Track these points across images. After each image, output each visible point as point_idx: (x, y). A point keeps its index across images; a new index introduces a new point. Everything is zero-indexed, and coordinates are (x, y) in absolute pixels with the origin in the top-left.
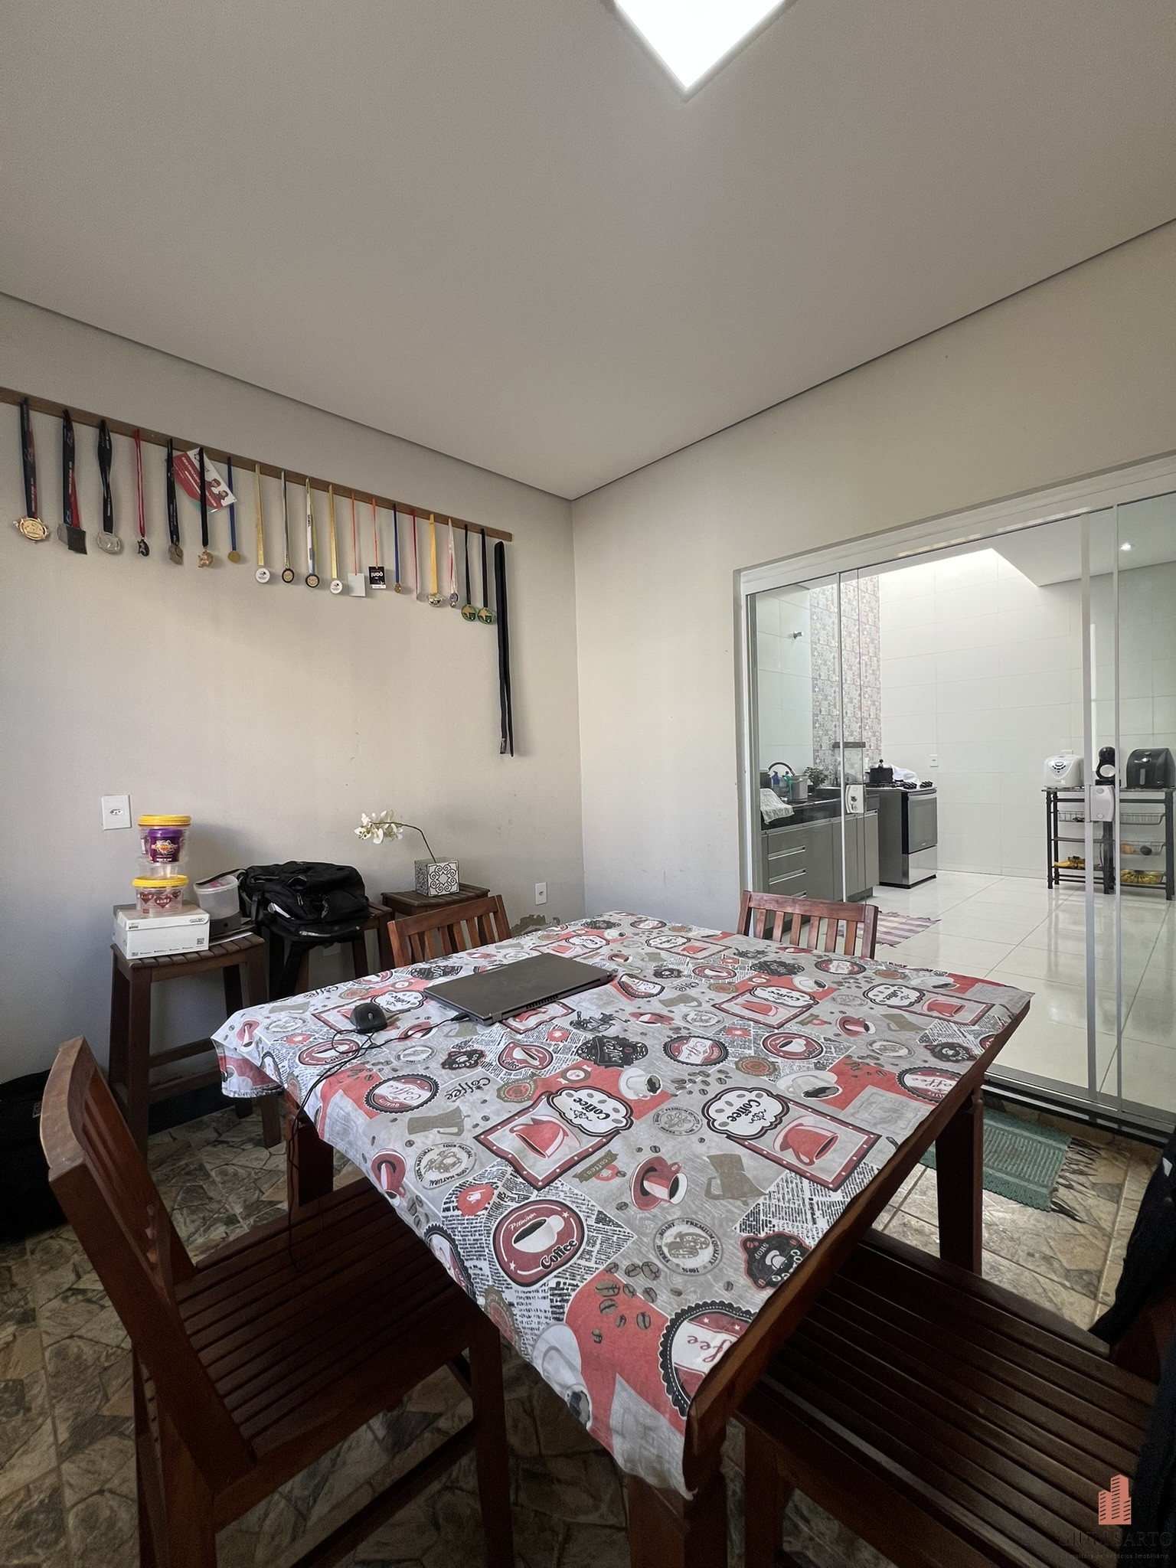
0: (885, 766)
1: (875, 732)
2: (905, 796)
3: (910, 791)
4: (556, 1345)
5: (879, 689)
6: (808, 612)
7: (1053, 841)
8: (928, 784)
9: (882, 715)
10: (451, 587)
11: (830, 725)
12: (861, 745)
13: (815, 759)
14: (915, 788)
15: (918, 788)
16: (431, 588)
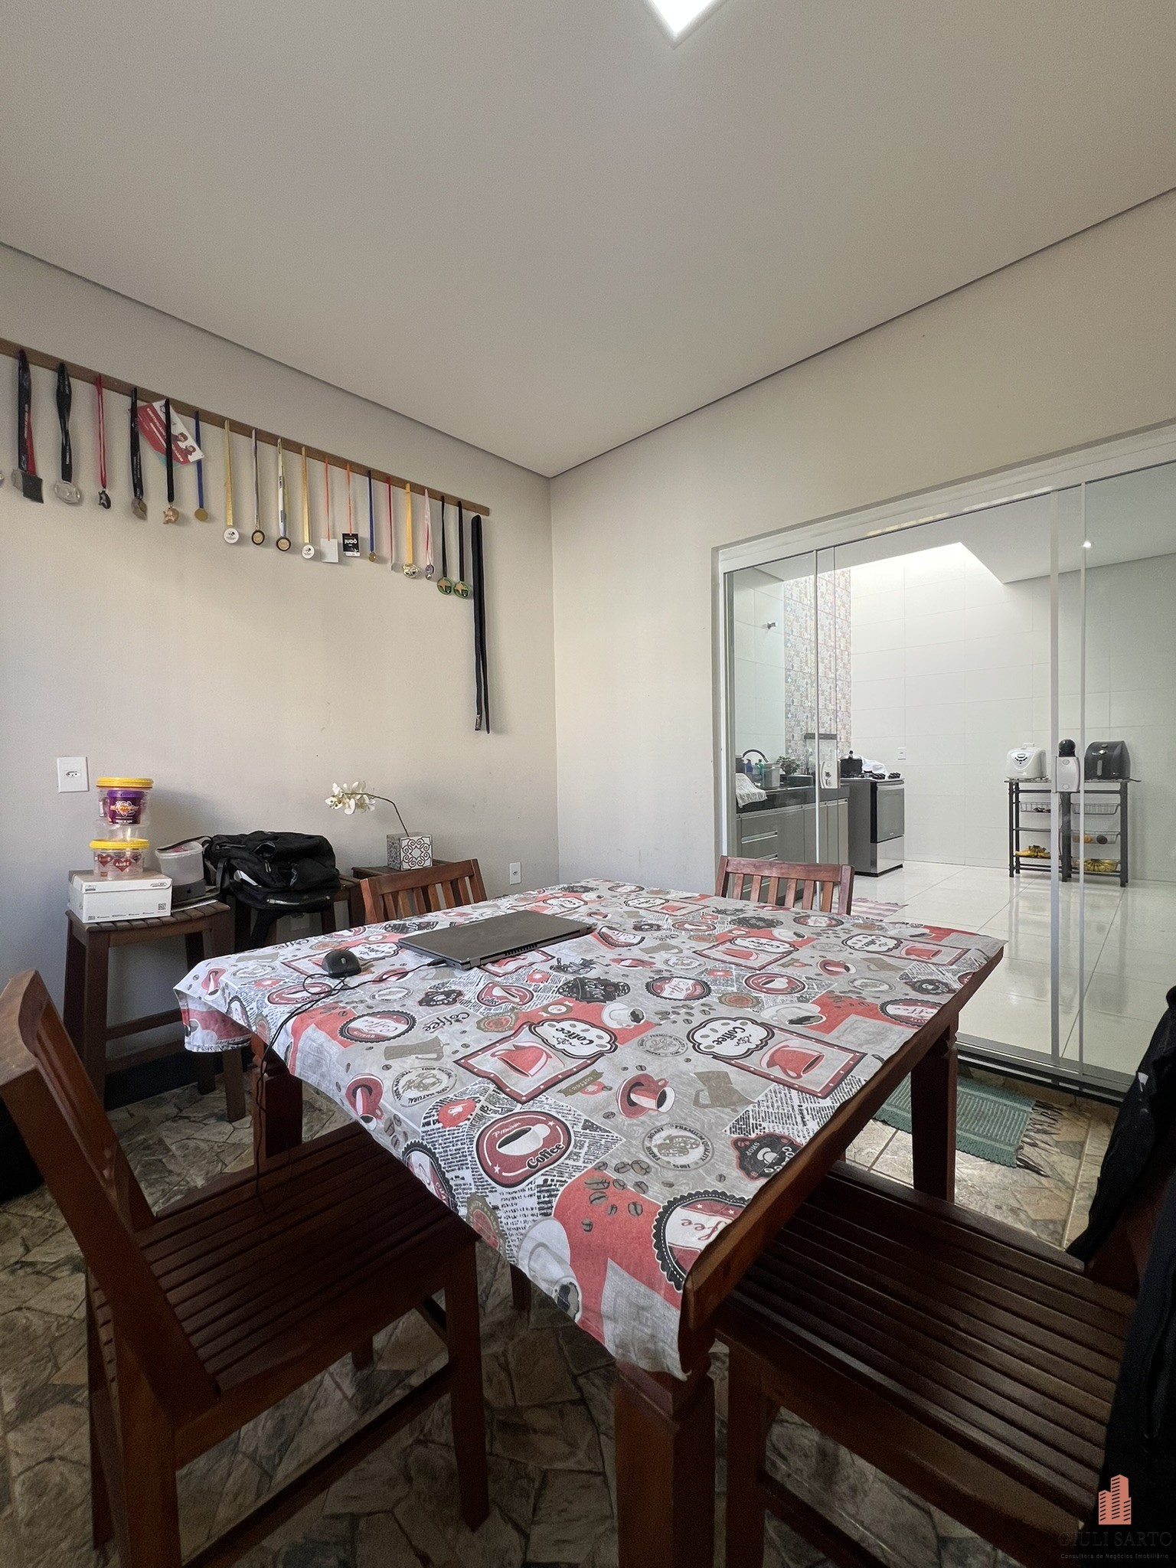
0: (855, 757)
1: (845, 725)
2: (874, 786)
3: (879, 781)
4: (544, 1241)
5: (850, 682)
6: (782, 604)
7: (1015, 830)
8: (897, 775)
9: (852, 708)
10: (427, 559)
11: (802, 717)
12: (833, 737)
13: (787, 749)
14: (884, 778)
15: (886, 779)
16: (407, 557)
